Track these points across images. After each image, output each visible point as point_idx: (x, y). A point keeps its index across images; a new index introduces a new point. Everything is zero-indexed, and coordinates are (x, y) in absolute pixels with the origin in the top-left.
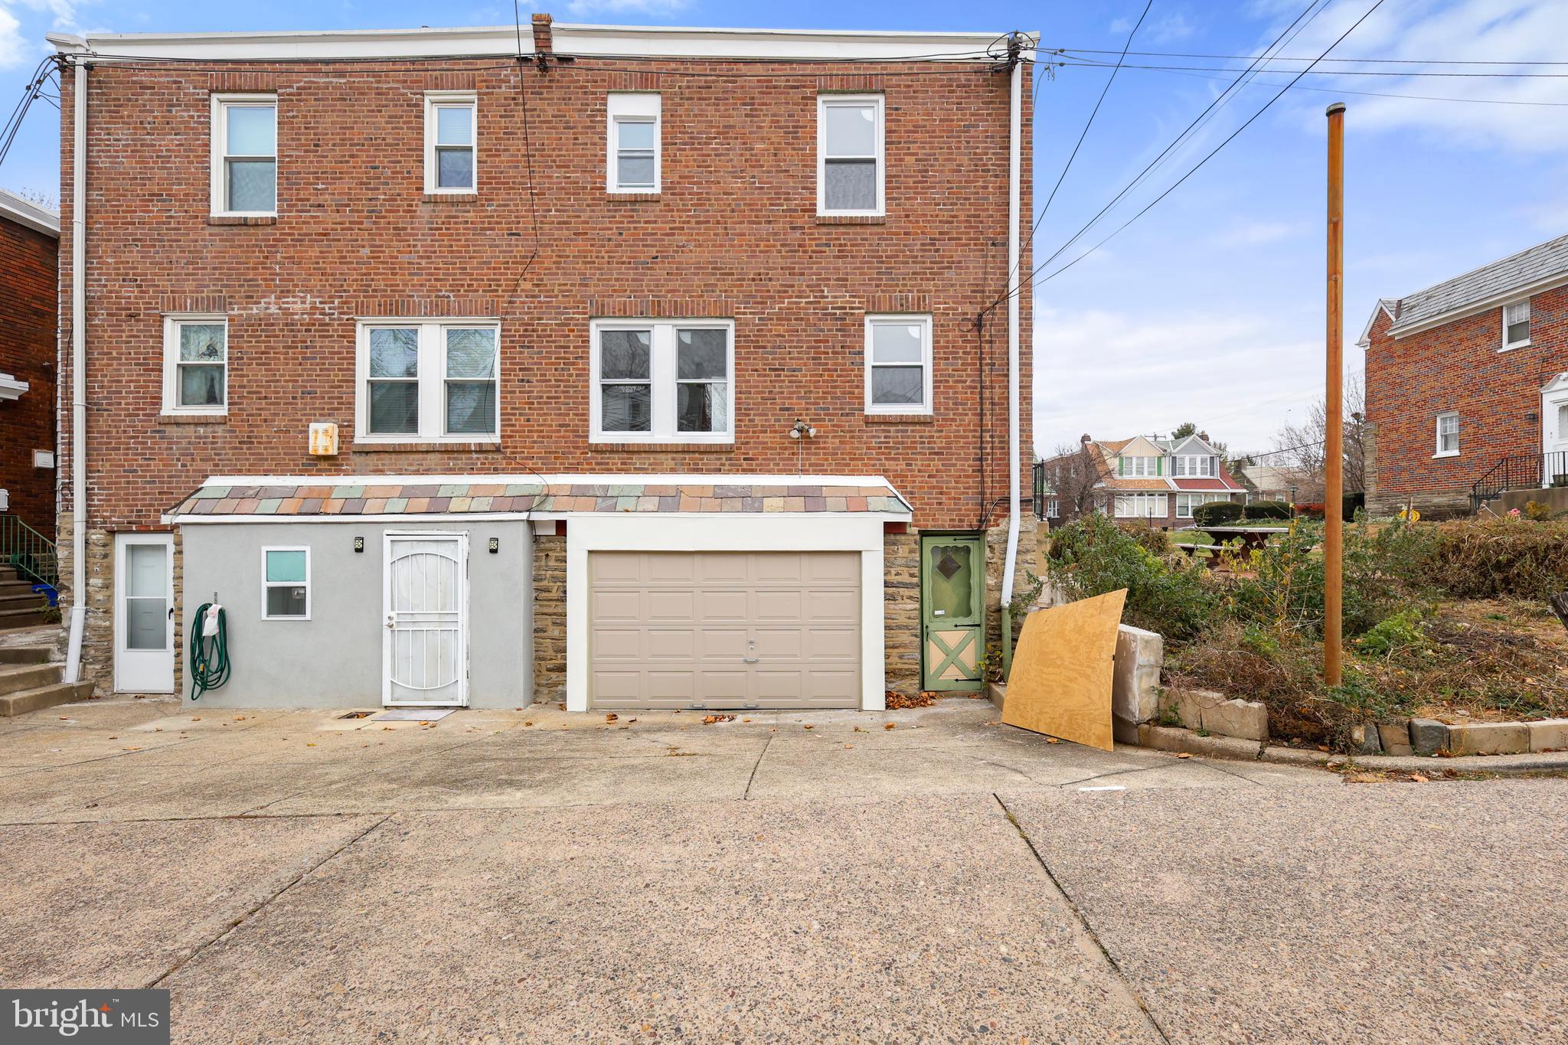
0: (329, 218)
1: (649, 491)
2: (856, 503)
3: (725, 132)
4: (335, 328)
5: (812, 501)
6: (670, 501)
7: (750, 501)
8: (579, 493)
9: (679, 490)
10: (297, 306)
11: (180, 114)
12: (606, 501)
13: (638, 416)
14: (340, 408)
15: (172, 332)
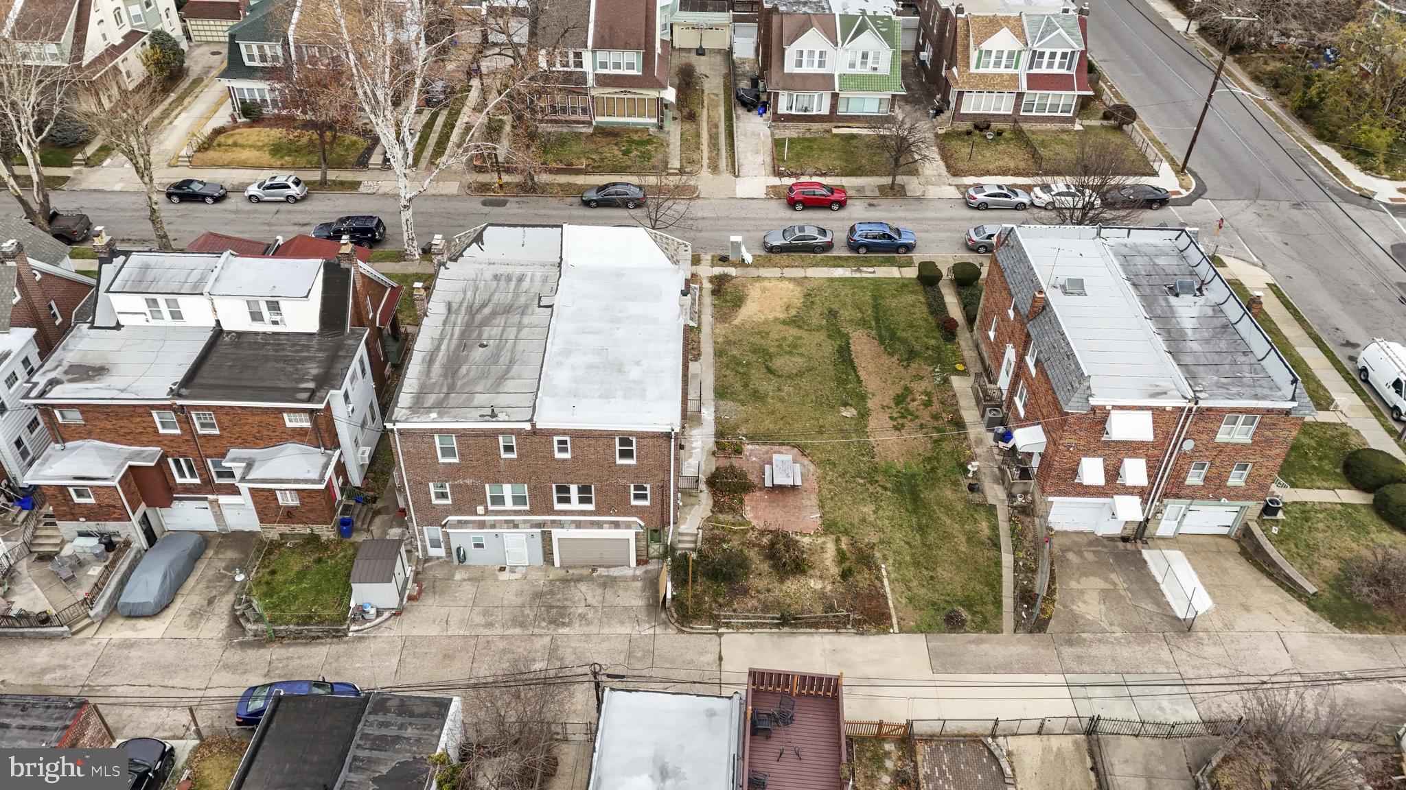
0: (475, 463)
1: (573, 522)
2: (628, 526)
3: (589, 446)
4: (480, 487)
5: (616, 525)
6: (579, 525)
7: (599, 525)
8: (553, 522)
9: (580, 521)
10: (469, 482)
11: (426, 440)
12: (560, 525)
13: (567, 500)
14: (484, 502)
15: (431, 485)
